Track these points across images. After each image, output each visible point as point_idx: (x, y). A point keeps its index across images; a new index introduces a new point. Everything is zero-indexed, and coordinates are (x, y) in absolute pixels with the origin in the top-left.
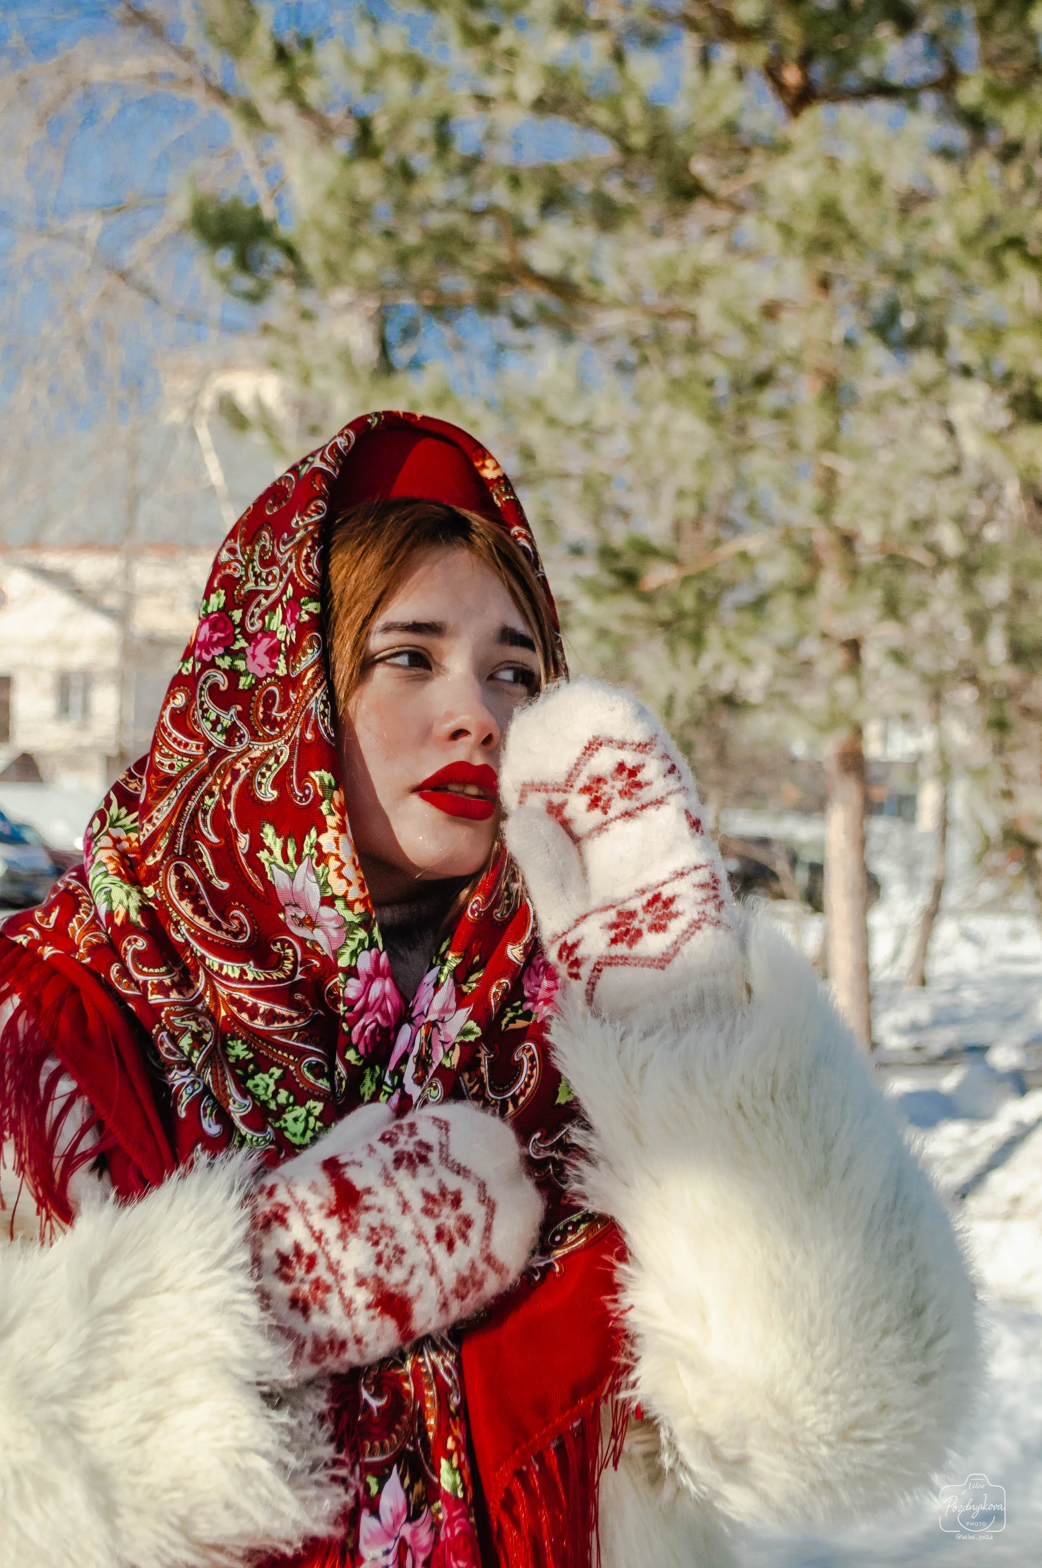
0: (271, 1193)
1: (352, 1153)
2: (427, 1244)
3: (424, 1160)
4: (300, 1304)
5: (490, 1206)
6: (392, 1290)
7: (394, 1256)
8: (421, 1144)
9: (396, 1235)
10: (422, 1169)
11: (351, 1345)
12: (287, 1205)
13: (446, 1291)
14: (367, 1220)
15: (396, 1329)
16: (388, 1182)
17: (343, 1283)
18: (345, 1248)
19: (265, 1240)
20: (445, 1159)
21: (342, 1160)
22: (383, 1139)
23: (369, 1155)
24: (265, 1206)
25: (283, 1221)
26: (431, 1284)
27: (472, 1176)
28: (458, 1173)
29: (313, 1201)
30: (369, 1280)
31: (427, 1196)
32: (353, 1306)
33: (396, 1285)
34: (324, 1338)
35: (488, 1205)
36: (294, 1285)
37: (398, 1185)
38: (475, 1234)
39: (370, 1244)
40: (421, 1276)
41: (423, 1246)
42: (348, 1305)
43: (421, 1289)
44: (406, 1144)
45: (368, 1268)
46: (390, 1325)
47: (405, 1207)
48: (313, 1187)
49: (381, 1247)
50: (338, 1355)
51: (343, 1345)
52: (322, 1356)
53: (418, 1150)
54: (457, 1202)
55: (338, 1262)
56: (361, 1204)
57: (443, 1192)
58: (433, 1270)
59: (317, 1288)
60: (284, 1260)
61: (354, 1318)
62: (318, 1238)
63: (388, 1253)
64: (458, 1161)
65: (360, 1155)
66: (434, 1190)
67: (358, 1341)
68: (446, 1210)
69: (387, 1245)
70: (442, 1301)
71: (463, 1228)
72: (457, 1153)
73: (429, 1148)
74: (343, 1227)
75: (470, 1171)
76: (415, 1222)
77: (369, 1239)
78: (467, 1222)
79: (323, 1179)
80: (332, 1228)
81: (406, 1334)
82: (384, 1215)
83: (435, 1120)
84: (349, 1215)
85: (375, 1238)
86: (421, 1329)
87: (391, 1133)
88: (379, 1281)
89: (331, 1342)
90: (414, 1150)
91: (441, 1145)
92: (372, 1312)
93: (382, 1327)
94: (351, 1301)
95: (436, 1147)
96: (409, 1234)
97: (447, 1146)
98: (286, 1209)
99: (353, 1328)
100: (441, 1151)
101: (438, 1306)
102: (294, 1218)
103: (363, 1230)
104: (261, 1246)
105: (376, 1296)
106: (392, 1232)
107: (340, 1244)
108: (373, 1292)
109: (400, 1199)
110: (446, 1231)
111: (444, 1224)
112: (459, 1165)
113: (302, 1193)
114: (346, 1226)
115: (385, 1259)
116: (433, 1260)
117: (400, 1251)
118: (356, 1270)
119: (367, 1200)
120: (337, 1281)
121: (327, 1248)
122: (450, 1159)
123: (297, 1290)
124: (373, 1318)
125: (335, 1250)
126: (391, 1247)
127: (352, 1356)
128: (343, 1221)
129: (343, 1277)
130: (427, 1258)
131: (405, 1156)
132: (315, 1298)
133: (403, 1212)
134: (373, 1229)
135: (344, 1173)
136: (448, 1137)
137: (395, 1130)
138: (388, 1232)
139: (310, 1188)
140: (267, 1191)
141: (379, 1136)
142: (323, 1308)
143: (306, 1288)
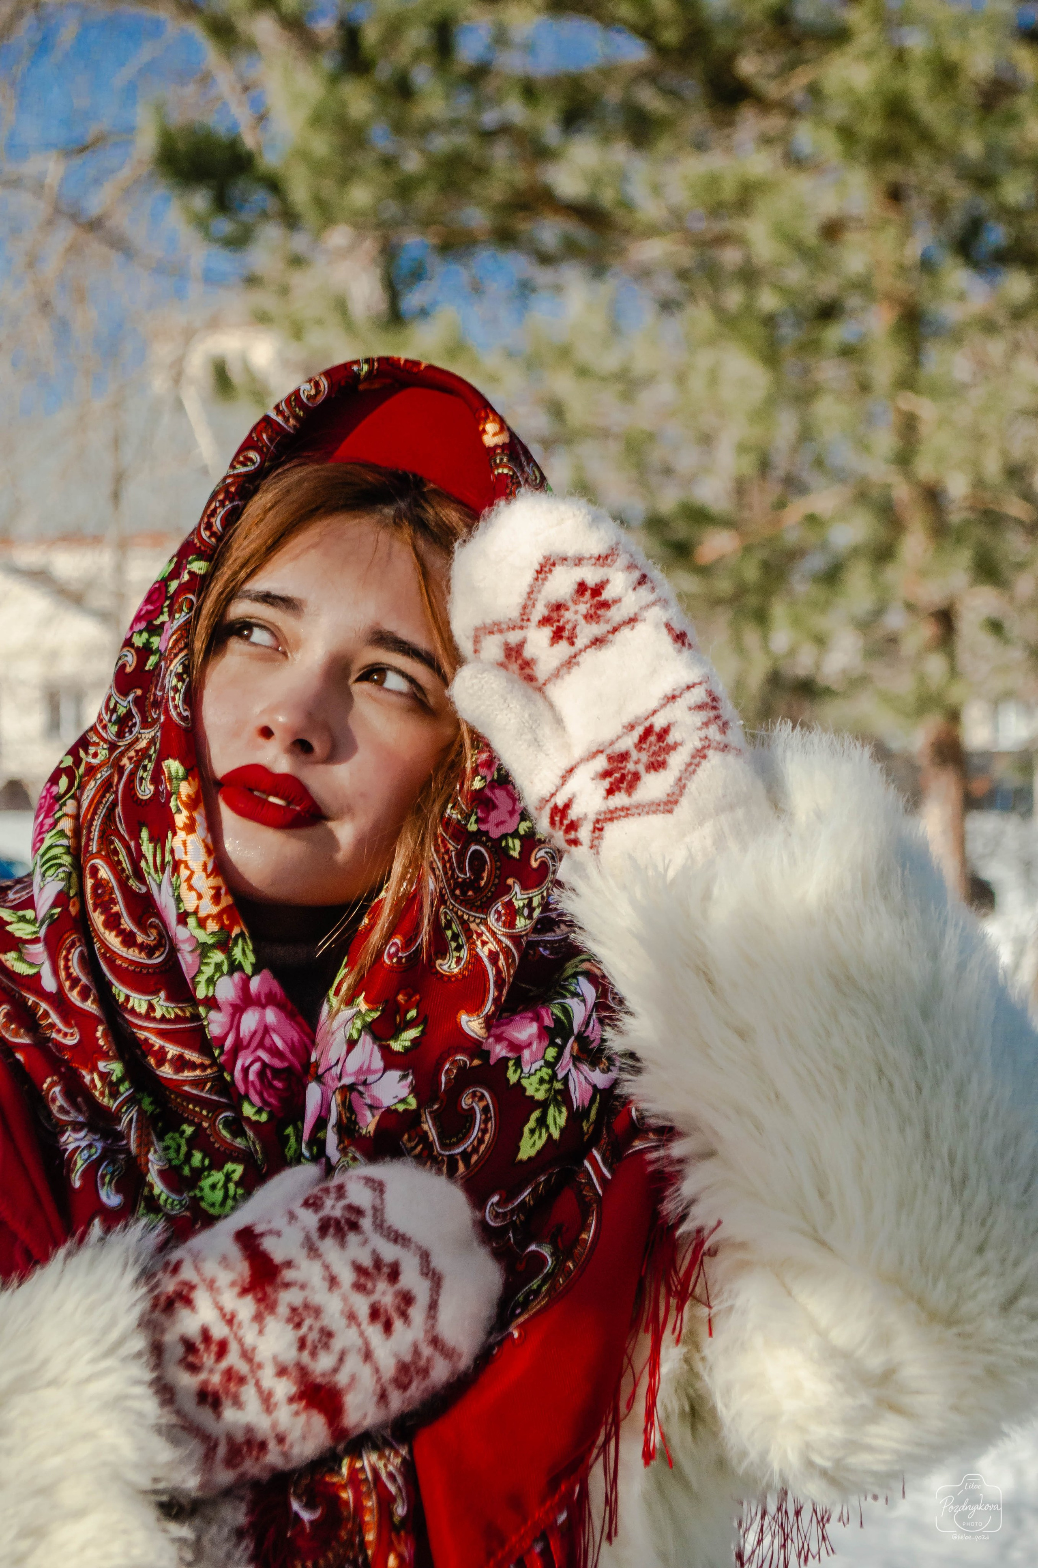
0: (176, 1268)
1: (269, 1222)
2: (358, 1325)
3: (354, 1227)
4: (210, 1399)
5: (436, 1279)
6: (319, 1380)
7: (320, 1341)
8: (350, 1208)
9: (323, 1315)
10: (351, 1238)
11: (272, 1445)
12: (193, 1283)
13: (383, 1380)
14: (287, 1298)
15: (326, 1427)
16: (312, 1254)
17: (260, 1373)
18: (260, 1332)
19: (167, 1324)
20: (380, 1225)
21: (258, 1229)
22: (306, 1204)
23: (290, 1223)
24: (170, 1286)
25: (188, 1302)
26: (366, 1373)
27: (413, 1245)
28: (395, 1241)
29: (224, 1278)
30: (290, 1369)
31: (359, 1269)
32: (273, 1400)
33: (323, 1375)
34: (240, 1437)
35: (433, 1279)
36: (203, 1376)
37: (325, 1256)
38: (417, 1313)
39: (291, 1326)
40: (353, 1363)
41: (354, 1328)
42: (267, 1400)
43: (353, 1378)
44: (333, 1208)
45: (290, 1355)
46: (318, 1422)
47: (333, 1281)
48: (224, 1261)
49: (304, 1329)
50: (257, 1459)
51: (263, 1446)
52: (239, 1459)
53: (347, 1215)
54: (394, 1274)
55: (254, 1349)
56: (279, 1280)
57: (378, 1263)
58: (368, 1356)
59: (229, 1379)
60: (190, 1347)
61: (275, 1414)
62: (230, 1320)
63: (313, 1337)
64: (396, 1227)
65: (279, 1222)
66: (367, 1262)
67: (281, 1439)
68: (382, 1286)
69: (311, 1328)
70: (378, 1391)
71: (403, 1306)
72: (395, 1217)
73: (359, 1212)
74: (258, 1308)
75: (409, 1239)
76: (345, 1299)
77: (289, 1320)
78: (407, 1299)
79: (235, 1252)
80: (246, 1308)
81: (337, 1431)
82: (307, 1292)
83: (368, 1180)
84: (265, 1294)
85: (297, 1319)
86: (355, 1427)
87: (316, 1197)
88: (303, 1372)
89: (249, 1442)
90: (343, 1216)
91: (375, 1209)
92: (295, 1407)
93: (308, 1423)
94: (269, 1395)
95: (369, 1213)
96: (337, 1315)
97: (382, 1210)
98: (192, 1288)
99: (274, 1426)
100: (375, 1216)
101: (375, 1399)
102: (202, 1298)
103: (283, 1310)
104: (163, 1331)
105: (299, 1387)
106: (317, 1312)
107: (256, 1327)
108: (295, 1383)
109: (327, 1274)
110: (382, 1310)
111: (379, 1302)
112: (396, 1232)
113: (211, 1268)
114: (262, 1308)
115: (309, 1343)
116: (367, 1344)
117: (327, 1335)
118: (275, 1358)
119: (289, 1275)
120: (252, 1371)
121: (241, 1333)
122: (386, 1225)
123: (205, 1383)
124: (297, 1414)
125: (250, 1336)
126: (316, 1330)
127: (273, 1457)
128: (259, 1301)
129: (260, 1366)
130: (359, 1342)
131: (332, 1222)
132: (227, 1392)
133: (330, 1288)
134: (294, 1310)
135: (259, 1245)
136: (382, 1200)
137: (319, 1194)
138: (312, 1313)
139: (220, 1263)
140: (171, 1268)
141: (300, 1201)
142: (237, 1403)
143: (216, 1379)
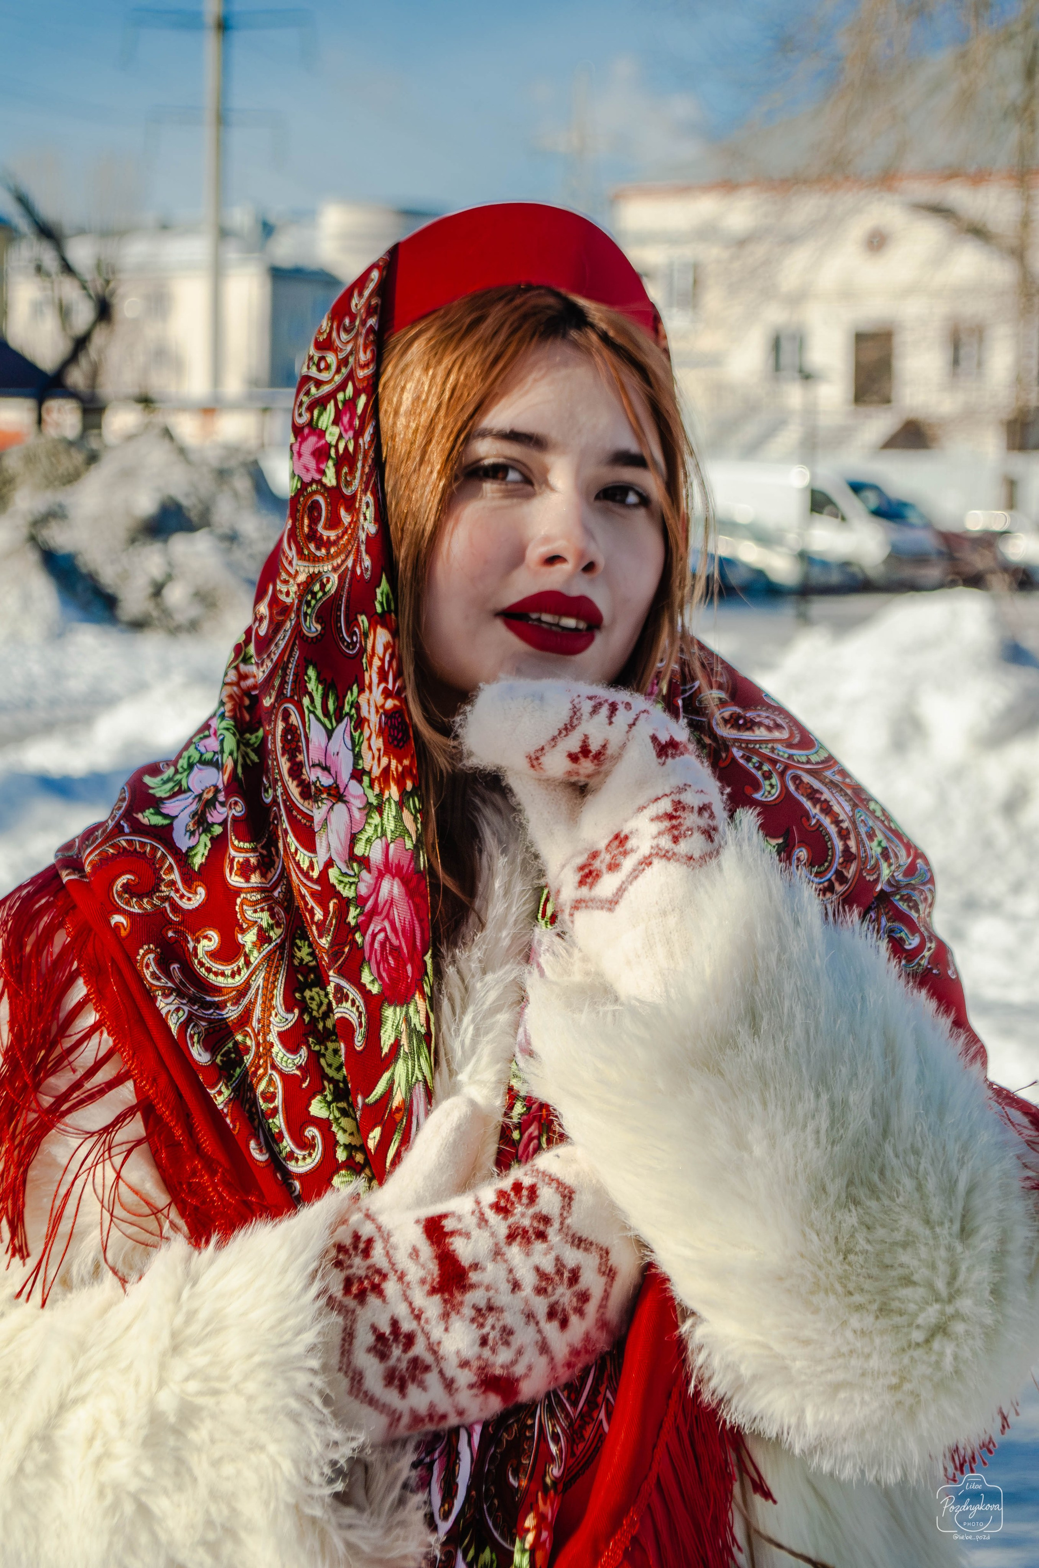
0: (367, 1251)
1: (459, 1219)
2: (537, 1323)
3: (541, 1236)
4: (397, 1382)
5: (611, 1275)
7: (501, 1338)
8: (539, 1217)
10: (539, 1246)
12: (384, 1272)
13: (557, 1366)
16: (498, 1258)
17: (444, 1364)
18: (446, 1330)
19: (358, 1310)
20: (566, 1233)
21: (449, 1226)
22: (497, 1207)
23: (479, 1225)
24: (361, 1269)
25: (380, 1292)
26: (542, 1362)
27: (594, 1248)
28: (578, 1246)
29: (414, 1273)
30: (472, 1362)
31: (542, 1274)
32: (455, 1385)
33: (503, 1367)
35: (609, 1275)
36: (391, 1363)
38: (591, 1307)
39: (475, 1325)
40: (531, 1356)
41: (532, 1324)
42: (449, 1385)
43: (530, 1368)
44: (523, 1216)
46: (494, 1401)
47: (516, 1286)
49: (487, 1328)
50: (437, 1424)
51: (443, 1417)
53: (535, 1224)
54: (575, 1279)
55: (439, 1343)
56: (466, 1281)
57: (560, 1268)
58: (544, 1349)
59: (416, 1367)
60: (379, 1336)
61: (456, 1396)
62: (418, 1315)
63: (495, 1335)
64: (580, 1233)
66: (549, 1268)
68: (562, 1289)
69: (493, 1327)
71: (580, 1304)
73: (547, 1220)
74: (445, 1307)
75: (591, 1243)
77: (473, 1320)
78: (584, 1297)
79: (425, 1248)
80: (433, 1306)
82: (491, 1293)
83: (560, 1185)
84: (452, 1295)
85: (480, 1320)
87: (508, 1200)
89: (430, 1416)
90: (531, 1225)
91: (563, 1217)
92: (475, 1391)
93: (486, 1402)
94: (452, 1381)
95: (557, 1221)
98: (383, 1277)
99: (454, 1404)
100: (562, 1223)
104: (354, 1318)
107: (442, 1324)
109: (511, 1277)
110: (560, 1309)
111: (558, 1302)
112: (580, 1238)
114: (449, 1307)
115: (490, 1342)
116: (543, 1339)
117: (508, 1332)
118: (458, 1352)
119: (475, 1277)
120: (437, 1361)
121: (427, 1328)
122: (571, 1232)
124: (476, 1396)
125: (436, 1332)
126: (497, 1329)
128: (446, 1301)
129: (444, 1358)
130: (537, 1337)
131: (520, 1230)
132: (413, 1377)
133: (513, 1290)
134: (479, 1310)
135: (449, 1244)
136: (570, 1208)
137: (511, 1196)
139: (410, 1255)
142: (422, 1386)
143: (403, 1366)
